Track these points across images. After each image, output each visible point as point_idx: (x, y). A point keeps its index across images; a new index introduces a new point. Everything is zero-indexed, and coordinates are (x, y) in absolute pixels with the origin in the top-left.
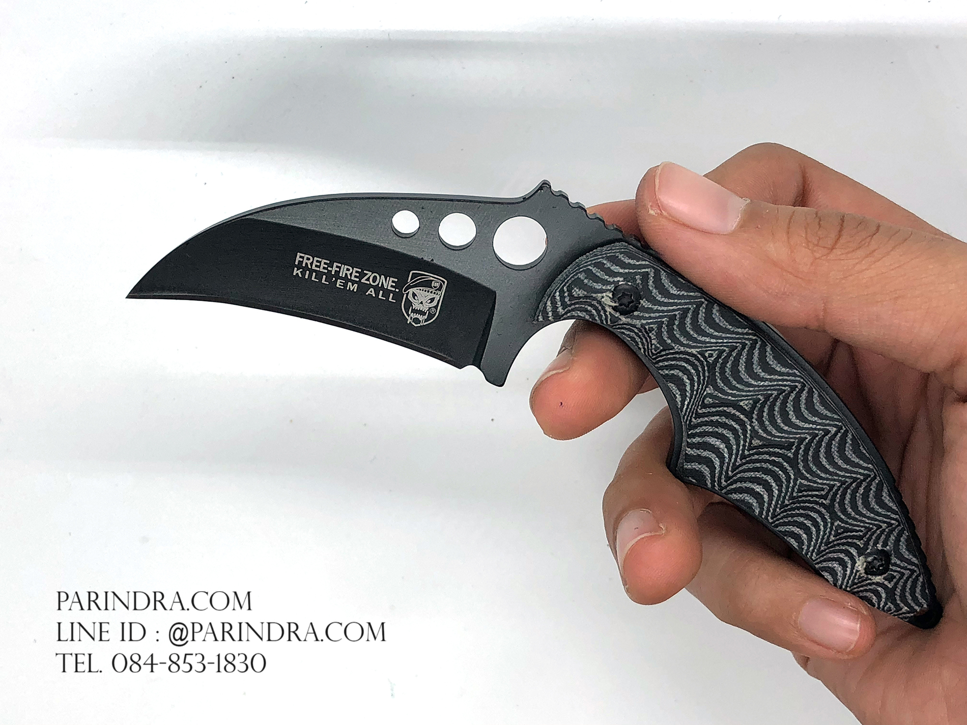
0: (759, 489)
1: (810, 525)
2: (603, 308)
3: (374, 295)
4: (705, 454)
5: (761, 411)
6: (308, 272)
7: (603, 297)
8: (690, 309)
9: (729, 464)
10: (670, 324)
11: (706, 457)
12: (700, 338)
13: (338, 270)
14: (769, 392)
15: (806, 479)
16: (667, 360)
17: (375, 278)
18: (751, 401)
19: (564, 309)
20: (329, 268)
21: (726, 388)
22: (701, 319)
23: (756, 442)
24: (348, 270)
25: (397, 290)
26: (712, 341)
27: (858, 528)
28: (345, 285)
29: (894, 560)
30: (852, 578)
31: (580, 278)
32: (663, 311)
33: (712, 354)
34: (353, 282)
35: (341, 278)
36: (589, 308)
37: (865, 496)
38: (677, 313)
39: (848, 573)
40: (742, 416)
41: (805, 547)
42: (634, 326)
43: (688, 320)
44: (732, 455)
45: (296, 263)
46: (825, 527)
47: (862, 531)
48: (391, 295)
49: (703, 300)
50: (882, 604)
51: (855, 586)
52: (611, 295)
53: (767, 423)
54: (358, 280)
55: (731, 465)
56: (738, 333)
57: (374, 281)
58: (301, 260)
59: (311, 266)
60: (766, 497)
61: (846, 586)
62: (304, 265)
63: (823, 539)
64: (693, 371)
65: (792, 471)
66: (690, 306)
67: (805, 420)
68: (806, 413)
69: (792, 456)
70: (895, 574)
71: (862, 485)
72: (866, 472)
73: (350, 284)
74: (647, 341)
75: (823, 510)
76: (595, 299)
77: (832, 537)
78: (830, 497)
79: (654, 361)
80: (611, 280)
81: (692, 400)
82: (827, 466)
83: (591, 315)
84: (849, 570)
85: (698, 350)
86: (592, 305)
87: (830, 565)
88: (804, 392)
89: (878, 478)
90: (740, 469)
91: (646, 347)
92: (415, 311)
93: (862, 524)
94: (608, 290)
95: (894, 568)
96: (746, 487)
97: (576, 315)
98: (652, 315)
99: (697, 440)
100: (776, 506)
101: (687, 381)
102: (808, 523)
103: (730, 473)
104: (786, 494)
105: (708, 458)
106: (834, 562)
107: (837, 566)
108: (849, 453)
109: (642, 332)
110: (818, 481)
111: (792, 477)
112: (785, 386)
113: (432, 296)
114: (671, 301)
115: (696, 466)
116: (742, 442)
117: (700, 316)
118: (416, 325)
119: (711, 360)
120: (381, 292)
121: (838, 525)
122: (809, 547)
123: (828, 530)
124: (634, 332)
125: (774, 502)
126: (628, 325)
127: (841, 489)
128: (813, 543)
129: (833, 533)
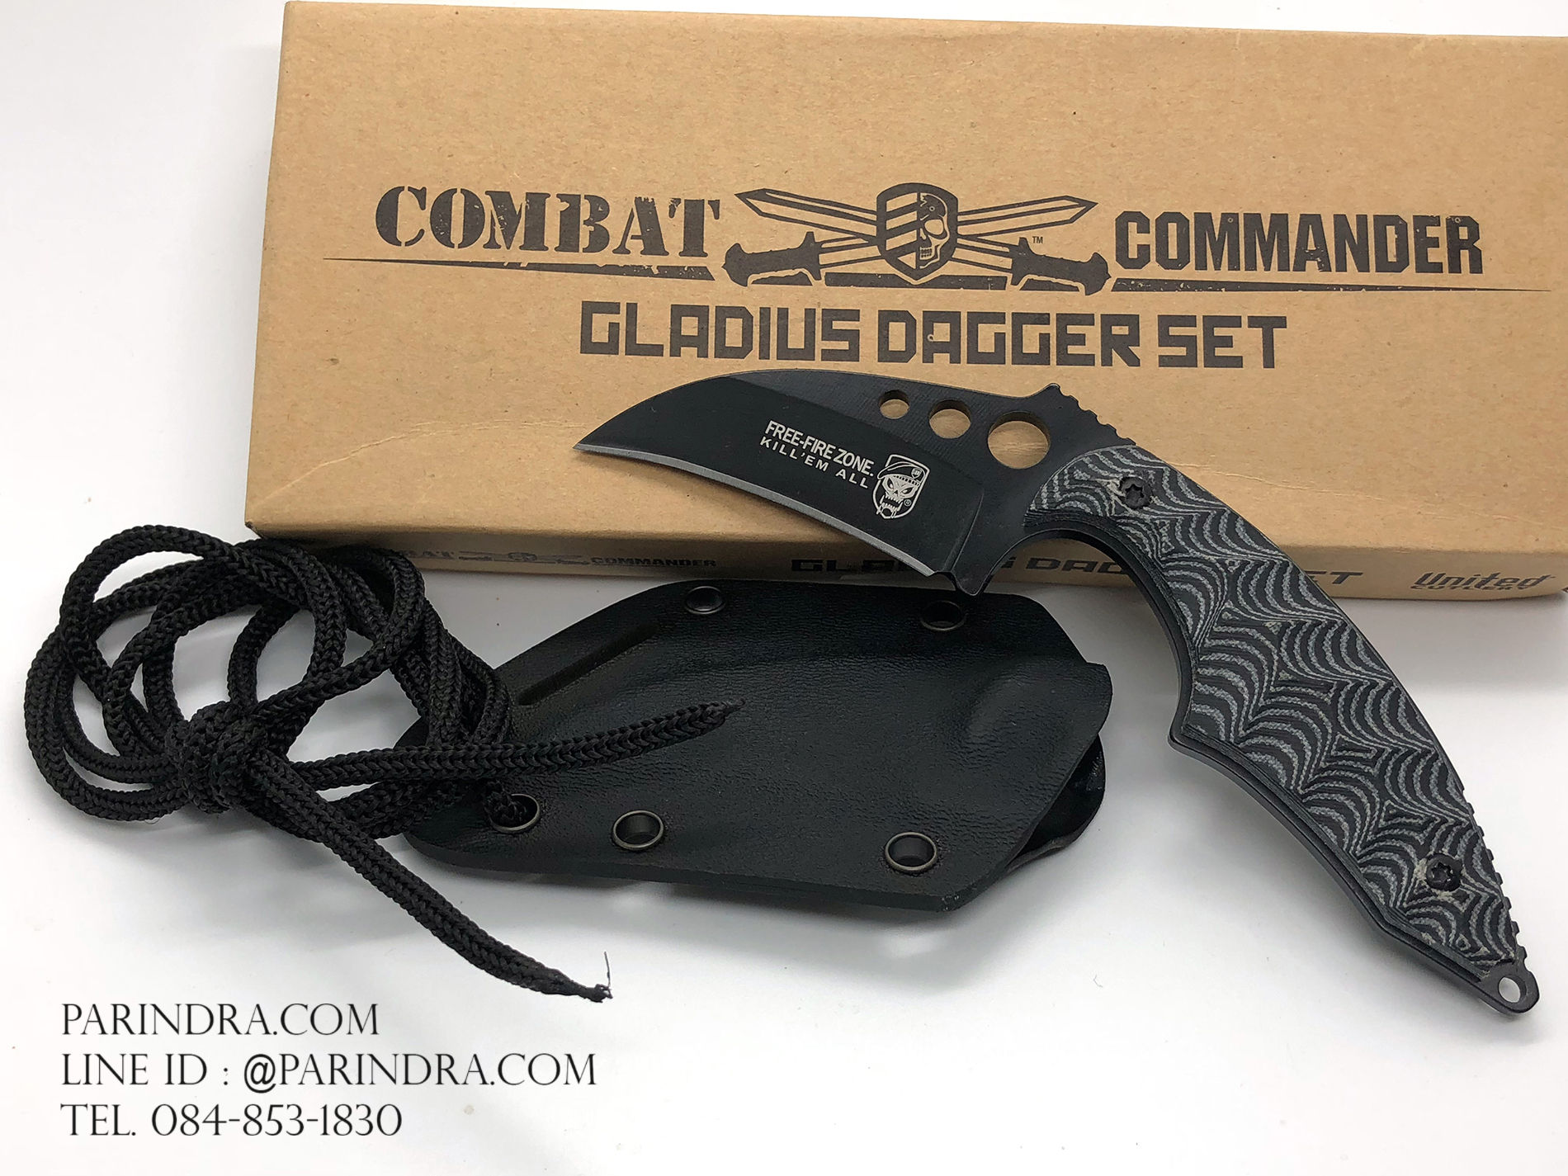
0: (1286, 749)
1: (1352, 808)
2: (1109, 499)
3: (844, 478)
4: (1220, 693)
5: (1291, 641)
6: (777, 443)
7: (1109, 483)
8: (1209, 513)
9: (1249, 707)
10: (1185, 526)
11: (1219, 699)
12: (1219, 549)
13: (810, 444)
14: (1303, 619)
15: (1348, 736)
16: (1178, 568)
17: (850, 457)
18: (1279, 623)
19: (1061, 495)
20: (802, 442)
21: (1248, 607)
22: (1222, 529)
23: (1284, 675)
24: (821, 446)
25: (872, 475)
27: (1416, 814)
28: (815, 462)
29: (1465, 873)
30: (1409, 889)
31: (1084, 462)
32: (1178, 512)
33: (1234, 562)
34: (824, 460)
35: (812, 454)
36: (1092, 498)
37: (1425, 780)
38: (1194, 514)
39: (1404, 883)
40: (1267, 643)
41: (1346, 841)
42: (1142, 521)
43: (1207, 526)
44: (1254, 695)
45: (767, 432)
46: (1373, 809)
47: (1422, 819)
48: (864, 479)
49: (1225, 508)
50: (1452, 937)
51: (1414, 902)
52: (1118, 482)
54: (830, 458)
55: (1252, 707)
56: (1264, 553)
57: (848, 462)
58: (773, 429)
59: (782, 437)
60: (1295, 761)
61: (1402, 902)
62: (774, 435)
63: (1370, 824)
64: (1209, 586)
65: (1329, 724)
67: (1347, 667)
68: (1347, 659)
69: (1329, 702)
70: (1468, 893)
71: (1421, 763)
72: (1425, 746)
73: (820, 461)
74: (1156, 540)
75: (1369, 784)
76: (1099, 485)
77: (1381, 820)
78: (1378, 765)
79: (1163, 566)
80: (1120, 470)
81: (1206, 622)
82: (1374, 728)
83: (1093, 507)
84: (1405, 880)
85: (1217, 558)
86: (1095, 494)
87: (1380, 872)
88: (1346, 633)
89: (1440, 758)
90: (1264, 714)
91: (1154, 548)
92: (887, 501)
93: (1422, 812)
94: (1115, 479)
95: (1466, 886)
96: (1270, 745)
97: (1075, 506)
98: (1165, 513)
99: (1210, 671)
100: (1308, 771)
101: (1202, 599)
102: (1351, 805)
103: (1250, 717)
104: (1322, 754)
105: (1223, 700)
106: (1385, 868)
107: (1389, 874)
108: (1402, 719)
109: (1151, 530)
110: (1363, 741)
111: (1330, 731)
112: (1322, 619)
113: (910, 485)
114: (1186, 503)
115: (1207, 710)
116: (1267, 678)
117: (1221, 526)
118: (885, 517)
119: (1232, 569)
120: (853, 475)
121: (1390, 804)
122: (1351, 840)
123: (1377, 813)
124: (1142, 530)
125: (1305, 768)
126: (1136, 518)
127: (1393, 760)
128: (1356, 834)
129: (1383, 814)
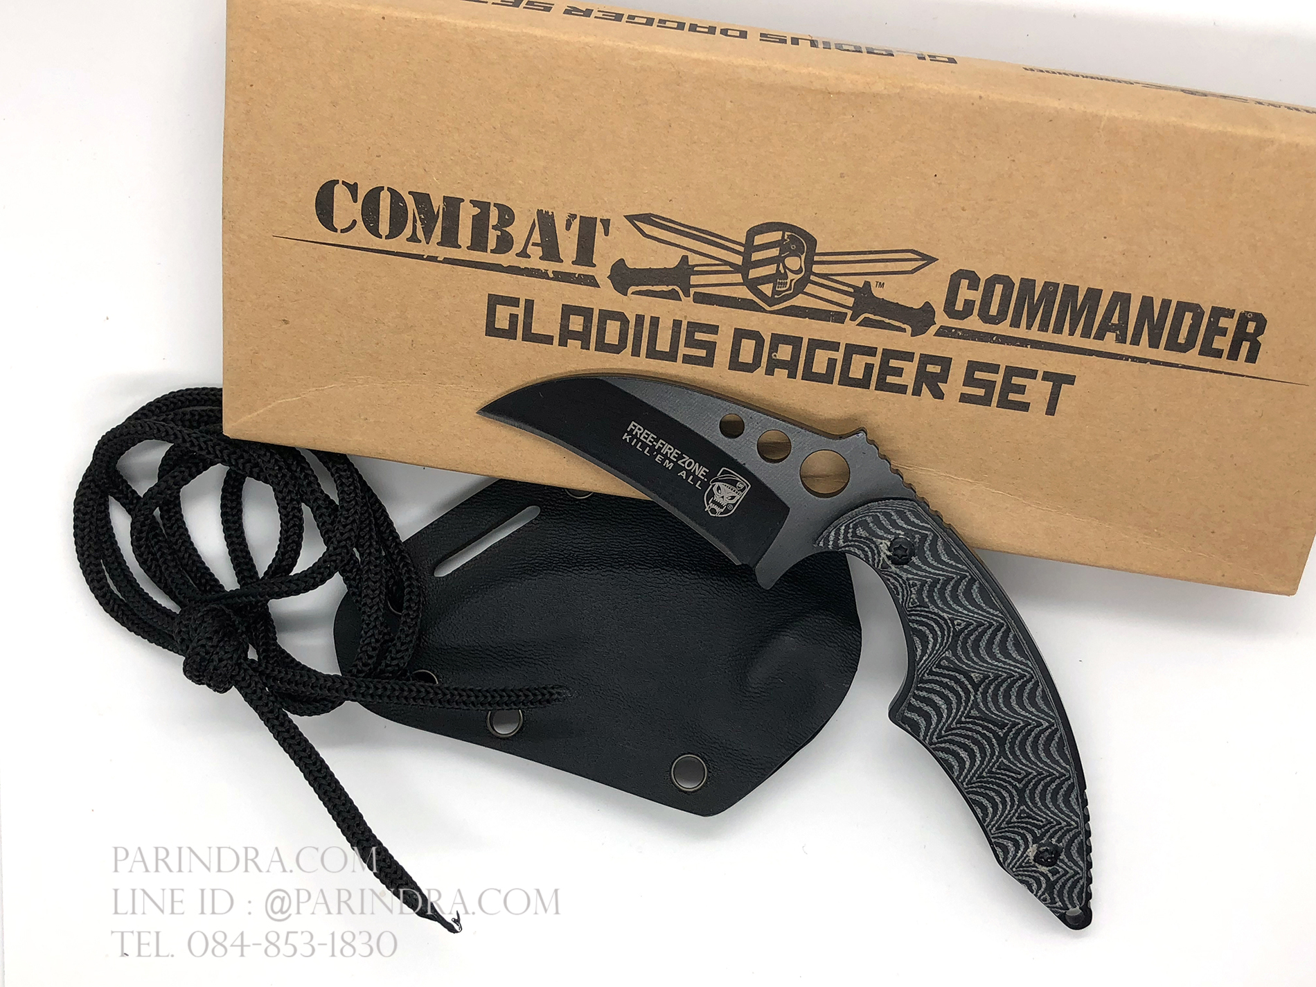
0: (963, 754)
2: (879, 553)
3: (684, 478)
4: (927, 708)
5: (988, 687)
6: (635, 440)
7: (881, 543)
8: (954, 578)
9: (944, 724)
10: (933, 586)
11: (926, 712)
12: (954, 606)
13: (661, 446)
14: (1000, 673)
15: (1009, 760)
16: (921, 616)
17: (690, 463)
18: (981, 676)
19: (844, 542)
20: (654, 443)
21: (963, 657)
22: (961, 590)
23: (974, 713)
24: (670, 449)
25: (706, 480)
26: (964, 612)
27: (1040, 818)
28: (663, 461)
29: (1063, 856)
30: (1021, 860)
31: (867, 521)
32: (930, 573)
33: (961, 624)
34: (671, 461)
35: (662, 454)
36: (867, 549)
37: (1055, 793)
38: (941, 578)
39: (1019, 855)
40: (969, 686)
42: (901, 577)
43: (950, 587)
44: (950, 717)
45: (628, 430)
46: (1012, 807)
47: (1042, 822)
48: (700, 482)
49: (968, 574)
50: (1040, 893)
51: (1021, 869)
52: (889, 544)
53: (990, 699)
54: (675, 460)
55: (946, 725)
56: (988, 613)
57: (688, 466)
58: (634, 428)
59: (640, 436)
60: (967, 766)
61: (1013, 867)
62: (634, 433)
63: (1006, 817)
64: (939, 633)
65: (998, 749)
66: (955, 576)
67: (1024, 709)
68: (1026, 702)
69: (1002, 735)
70: (1060, 870)
71: (1056, 782)
72: (1063, 771)
73: (667, 461)
74: (907, 593)
75: (1014, 791)
76: (874, 543)
77: (1014, 818)
78: (1024, 782)
79: (908, 613)
80: (893, 531)
81: (930, 658)
82: (1030, 754)
83: (866, 556)
84: (1020, 852)
85: (950, 616)
86: (870, 547)
87: (1005, 843)
88: (1031, 683)
89: (1072, 779)
90: (953, 732)
91: (905, 598)
92: (714, 502)
93: (1045, 816)
94: (888, 539)
95: (1061, 864)
96: (953, 750)
97: (853, 551)
98: (919, 573)
99: (924, 694)
100: (974, 775)
101: (932, 639)
102: (998, 799)
103: (943, 732)
104: (986, 767)
105: (928, 712)
106: (1009, 841)
107: (1011, 846)
108: (1053, 749)
109: (906, 585)
110: (1018, 764)
111: (997, 754)
112: (1016, 672)
113: (734, 494)
114: (939, 565)
115: (915, 717)
116: (962, 709)
117: (960, 587)
118: (711, 515)
119: (958, 628)
120: (692, 477)
121: (1024, 809)
122: (991, 820)
123: (1013, 811)
124: (899, 582)
125: (973, 771)
126: (896, 574)
127: (1036, 779)
128: (996, 818)
129: (1017, 815)
